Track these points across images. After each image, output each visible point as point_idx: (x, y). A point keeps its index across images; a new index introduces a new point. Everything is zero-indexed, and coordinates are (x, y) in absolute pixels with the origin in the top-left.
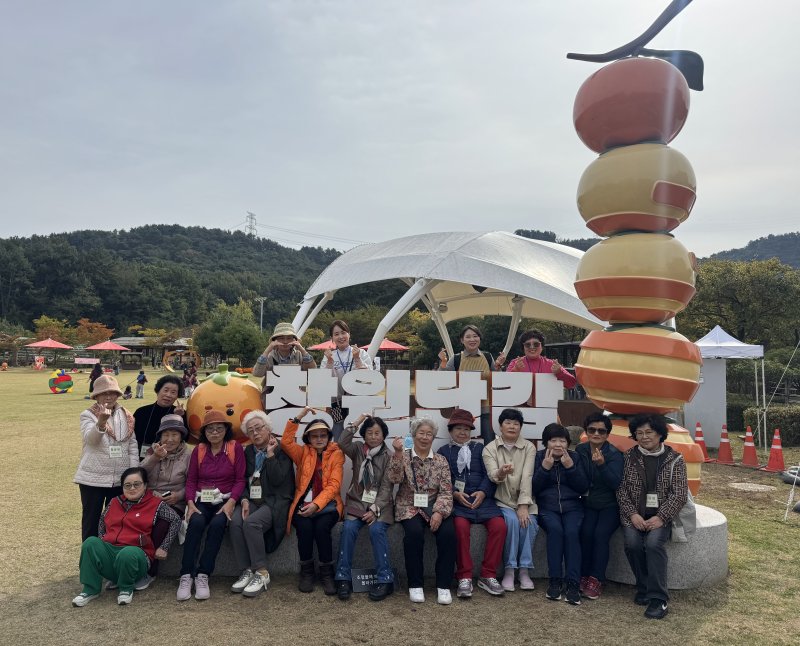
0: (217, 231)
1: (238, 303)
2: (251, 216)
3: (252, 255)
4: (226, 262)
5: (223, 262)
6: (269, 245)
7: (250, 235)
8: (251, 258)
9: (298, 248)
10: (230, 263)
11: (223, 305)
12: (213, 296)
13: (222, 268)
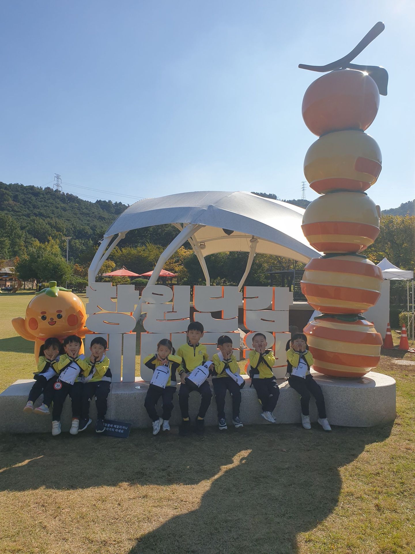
0: (32, 188)
1: (48, 241)
2: (58, 177)
3: (58, 206)
4: (38, 210)
5: (36, 211)
6: (71, 199)
7: (57, 191)
8: (57, 208)
9: (94, 201)
10: (41, 211)
11: (37, 243)
12: (29, 236)
13: (36, 215)
